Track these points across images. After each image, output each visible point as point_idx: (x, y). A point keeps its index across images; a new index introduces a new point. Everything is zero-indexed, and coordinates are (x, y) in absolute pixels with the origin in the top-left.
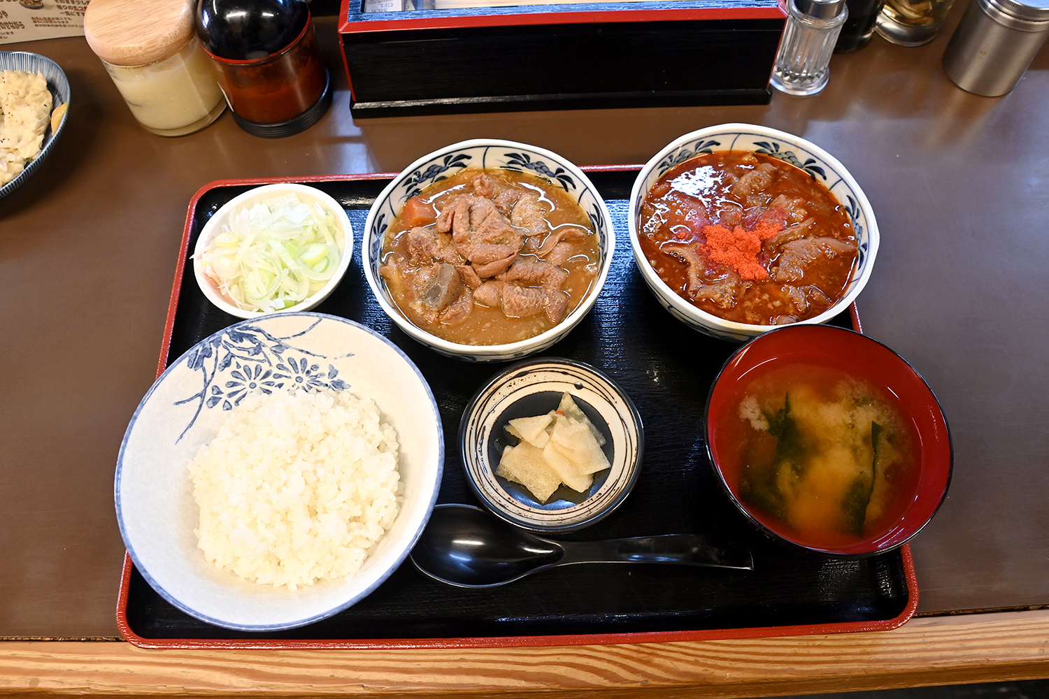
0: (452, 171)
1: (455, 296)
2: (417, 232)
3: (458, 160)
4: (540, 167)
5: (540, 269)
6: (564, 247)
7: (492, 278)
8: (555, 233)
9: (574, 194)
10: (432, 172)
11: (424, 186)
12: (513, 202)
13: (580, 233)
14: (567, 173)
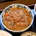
0: (10, 9)
1: (14, 25)
2: (7, 17)
3: (11, 7)
4: (22, 7)
5: (24, 20)
6: (27, 16)
7: (18, 22)
8: (25, 15)
9: (26, 10)
10: (8, 9)
11: (7, 11)
12: (19, 11)
13: (28, 14)
14: (25, 7)
